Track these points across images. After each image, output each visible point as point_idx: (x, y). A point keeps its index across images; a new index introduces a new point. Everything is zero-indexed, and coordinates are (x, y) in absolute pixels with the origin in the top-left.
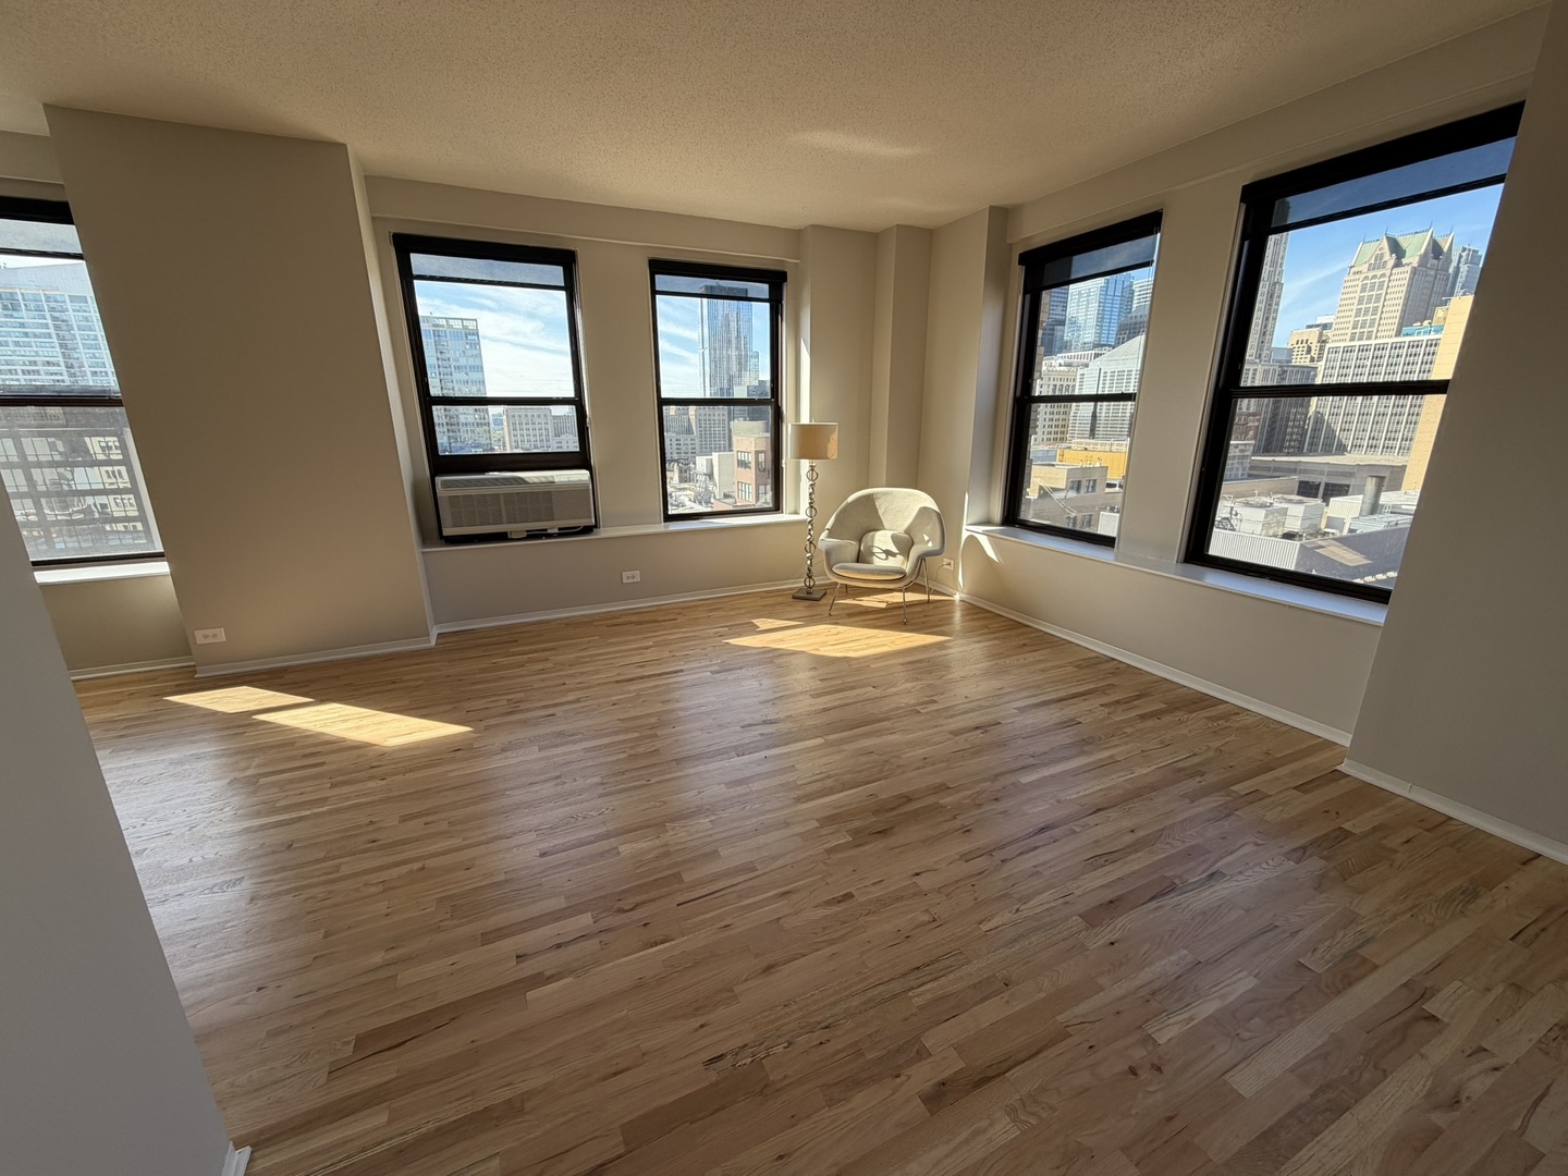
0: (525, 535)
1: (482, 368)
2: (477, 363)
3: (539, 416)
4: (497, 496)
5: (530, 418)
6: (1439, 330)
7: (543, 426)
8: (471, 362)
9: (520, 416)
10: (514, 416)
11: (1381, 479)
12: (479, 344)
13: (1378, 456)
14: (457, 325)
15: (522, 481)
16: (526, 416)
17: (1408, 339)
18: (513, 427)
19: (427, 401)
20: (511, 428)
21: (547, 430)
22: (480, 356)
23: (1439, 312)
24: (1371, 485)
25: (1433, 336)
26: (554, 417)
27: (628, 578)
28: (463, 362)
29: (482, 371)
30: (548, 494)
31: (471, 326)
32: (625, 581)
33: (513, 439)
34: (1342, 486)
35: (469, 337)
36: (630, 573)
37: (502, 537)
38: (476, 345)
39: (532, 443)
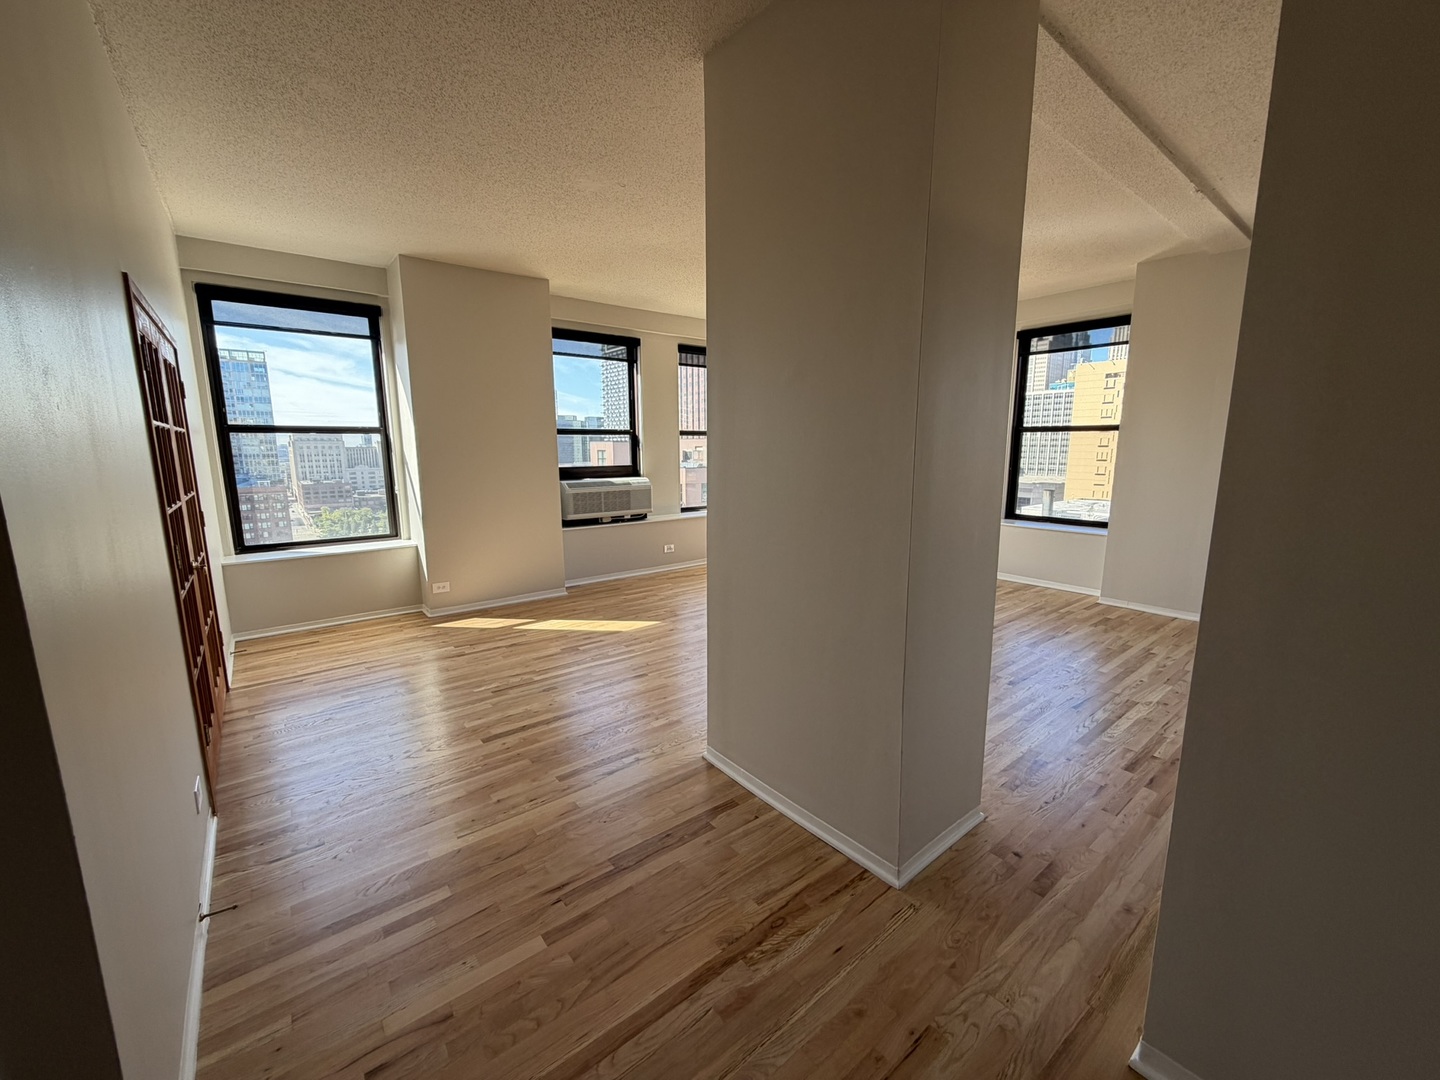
0: (610, 520)
1: (269, 399)
2: (264, 393)
3: (330, 448)
4: (600, 494)
5: (320, 449)
6: (1072, 386)
7: (335, 457)
8: (257, 393)
9: (308, 448)
10: (302, 448)
11: (1052, 492)
12: (267, 377)
13: (1046, 477)
14: (242, 357)
15: (612, 484)
16: (316, 447)
17: (1053, 392)
18: (301, 458)
20: (299, 459)
21: (339, 461)
22: (267, 387)
23: (1070, 374)
24: (1046, 497)
25: (1068, 390)
26: (347, 449)
27: (668, 549)
28: (247, 393)
29: (270, 403)
30: (628, 492)
31: (258, 358)
33: (300, 470)
34: (1025, 499)
35: (256, 369)
36: (668, 546)
37: (597, 521)
38: (263, 377)
39: (323, 475)
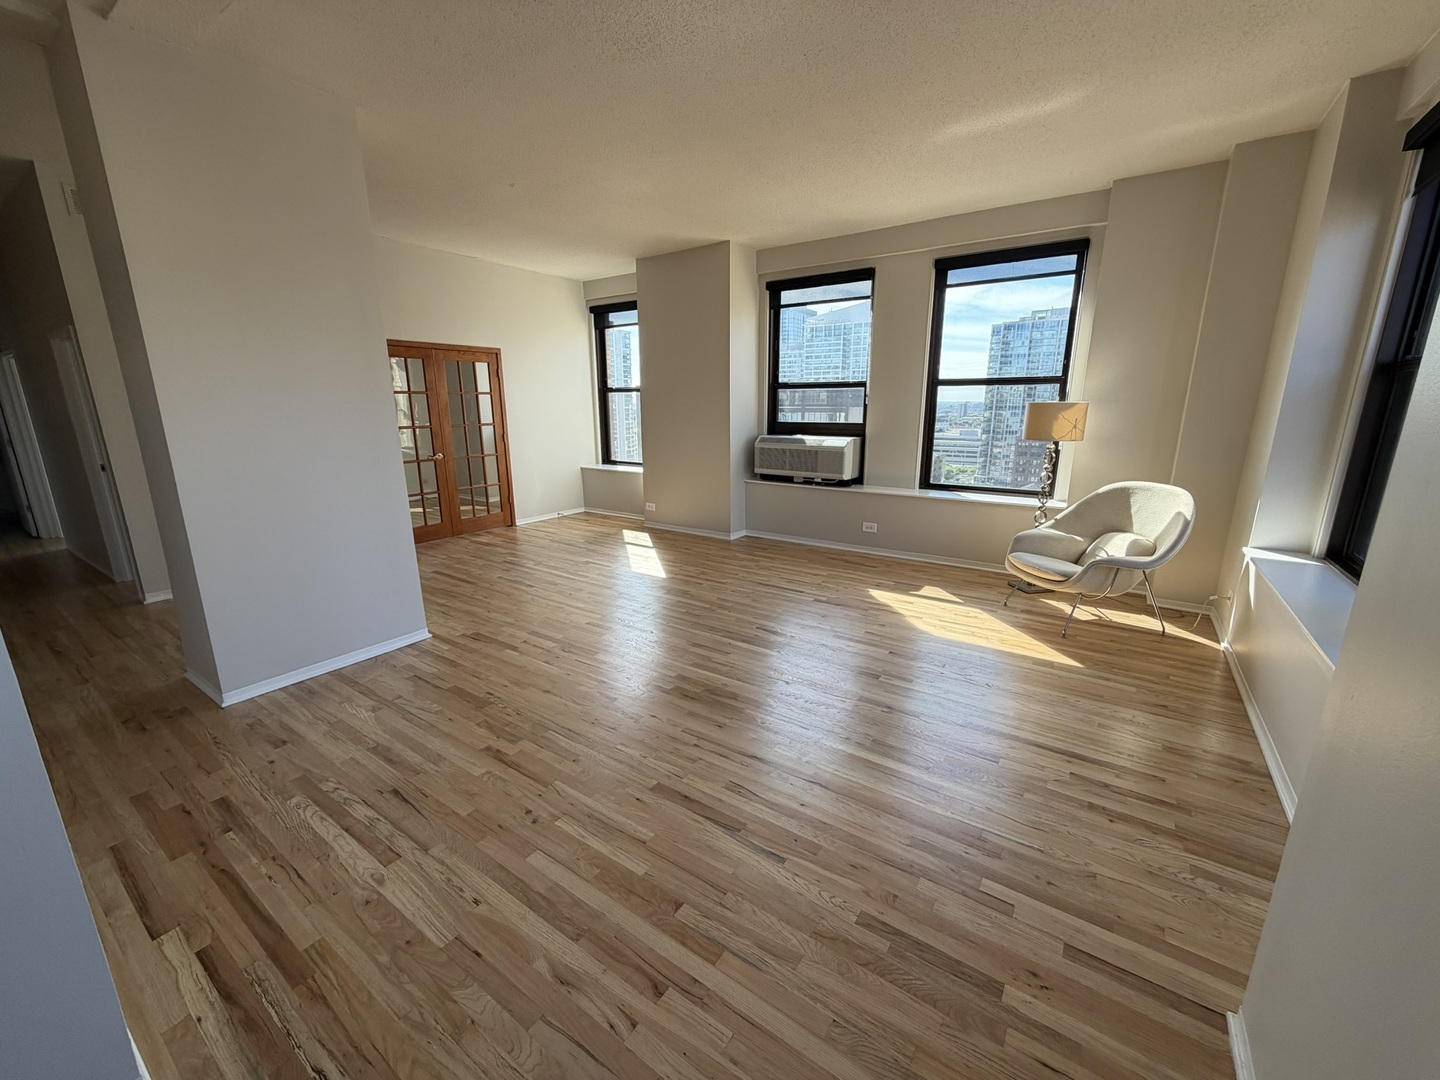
0: (802, 480)
4: (784, 451)
15: (802, 441)
19: (775, 386)
27: (867, 528)
30: (816, 452)
32: (864, 529)
36: (868, 524)
37: (789, 480)
